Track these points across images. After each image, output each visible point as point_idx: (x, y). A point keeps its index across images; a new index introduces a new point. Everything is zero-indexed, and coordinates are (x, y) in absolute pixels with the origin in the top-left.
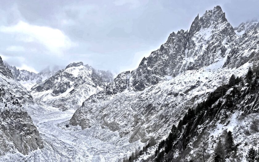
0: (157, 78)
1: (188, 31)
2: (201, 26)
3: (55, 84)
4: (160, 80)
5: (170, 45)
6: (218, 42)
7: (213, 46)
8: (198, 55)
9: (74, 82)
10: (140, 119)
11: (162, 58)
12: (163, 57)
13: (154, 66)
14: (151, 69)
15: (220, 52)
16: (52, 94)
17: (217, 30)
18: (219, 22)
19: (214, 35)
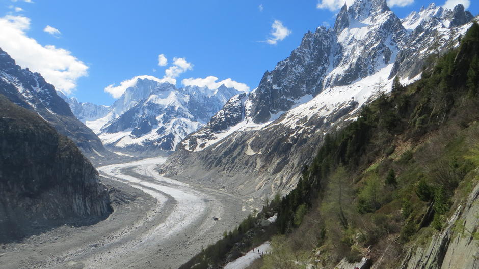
0: (288, 101)
3: (135, 120)
4: (294, 104)
5: (305, 50)
7: (372, 47)
8: (349, 63)
9: (162, 116)
12: (295, 69)
13: (283, 83)
14: (278, 88)
16: (132, 135)
17: (375, 24)
18: (377, 12)
19: (371, 32)
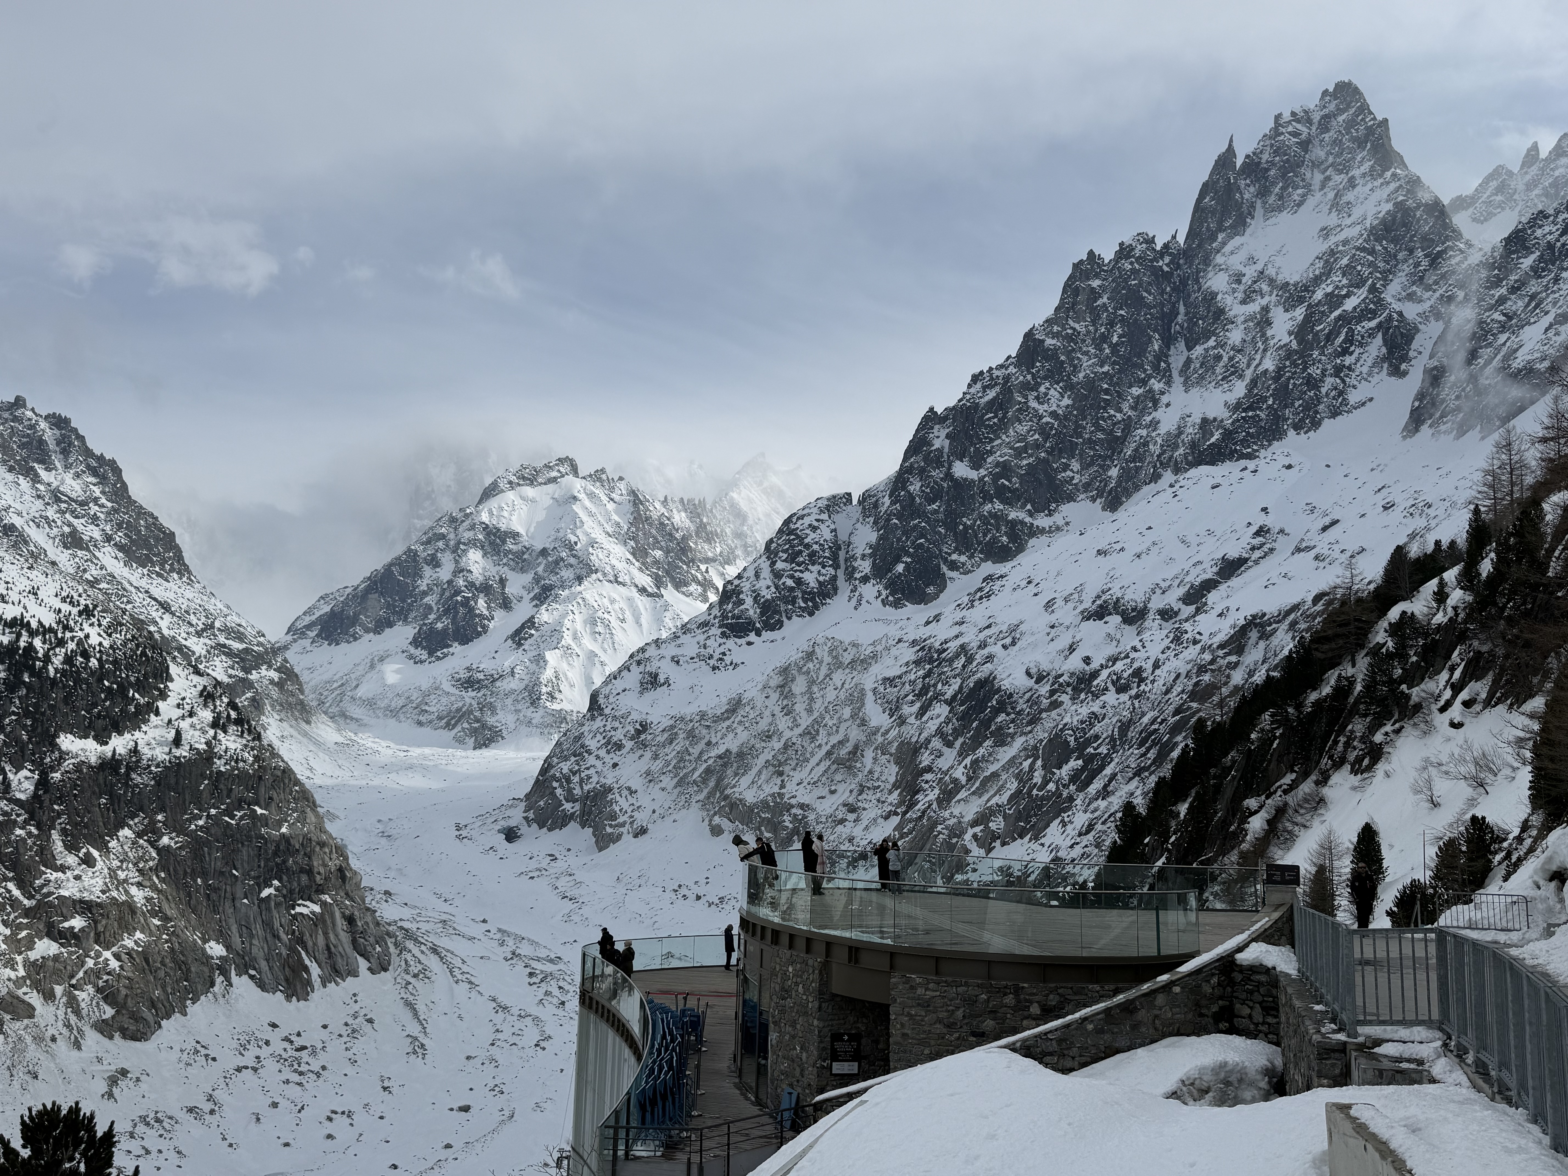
0: (1013, 524)
1: (1181, 239)
2: (1253, 206)
3: (425, 594)
4: (1034, 532)
5: (1077, 326)
6: (1363, 293)
7: (1337, 313)
8: (1249, 374)
9: (528, 577)
10: (929, 769)
11: (1033, 404)
12: (1037, 398)
13: (991, 453)
14: (973, 475)
15: (1376, 347)
16: (412, 650)
17: (1348, 221)
18: (1356, 172)
19: (1332, 253)
